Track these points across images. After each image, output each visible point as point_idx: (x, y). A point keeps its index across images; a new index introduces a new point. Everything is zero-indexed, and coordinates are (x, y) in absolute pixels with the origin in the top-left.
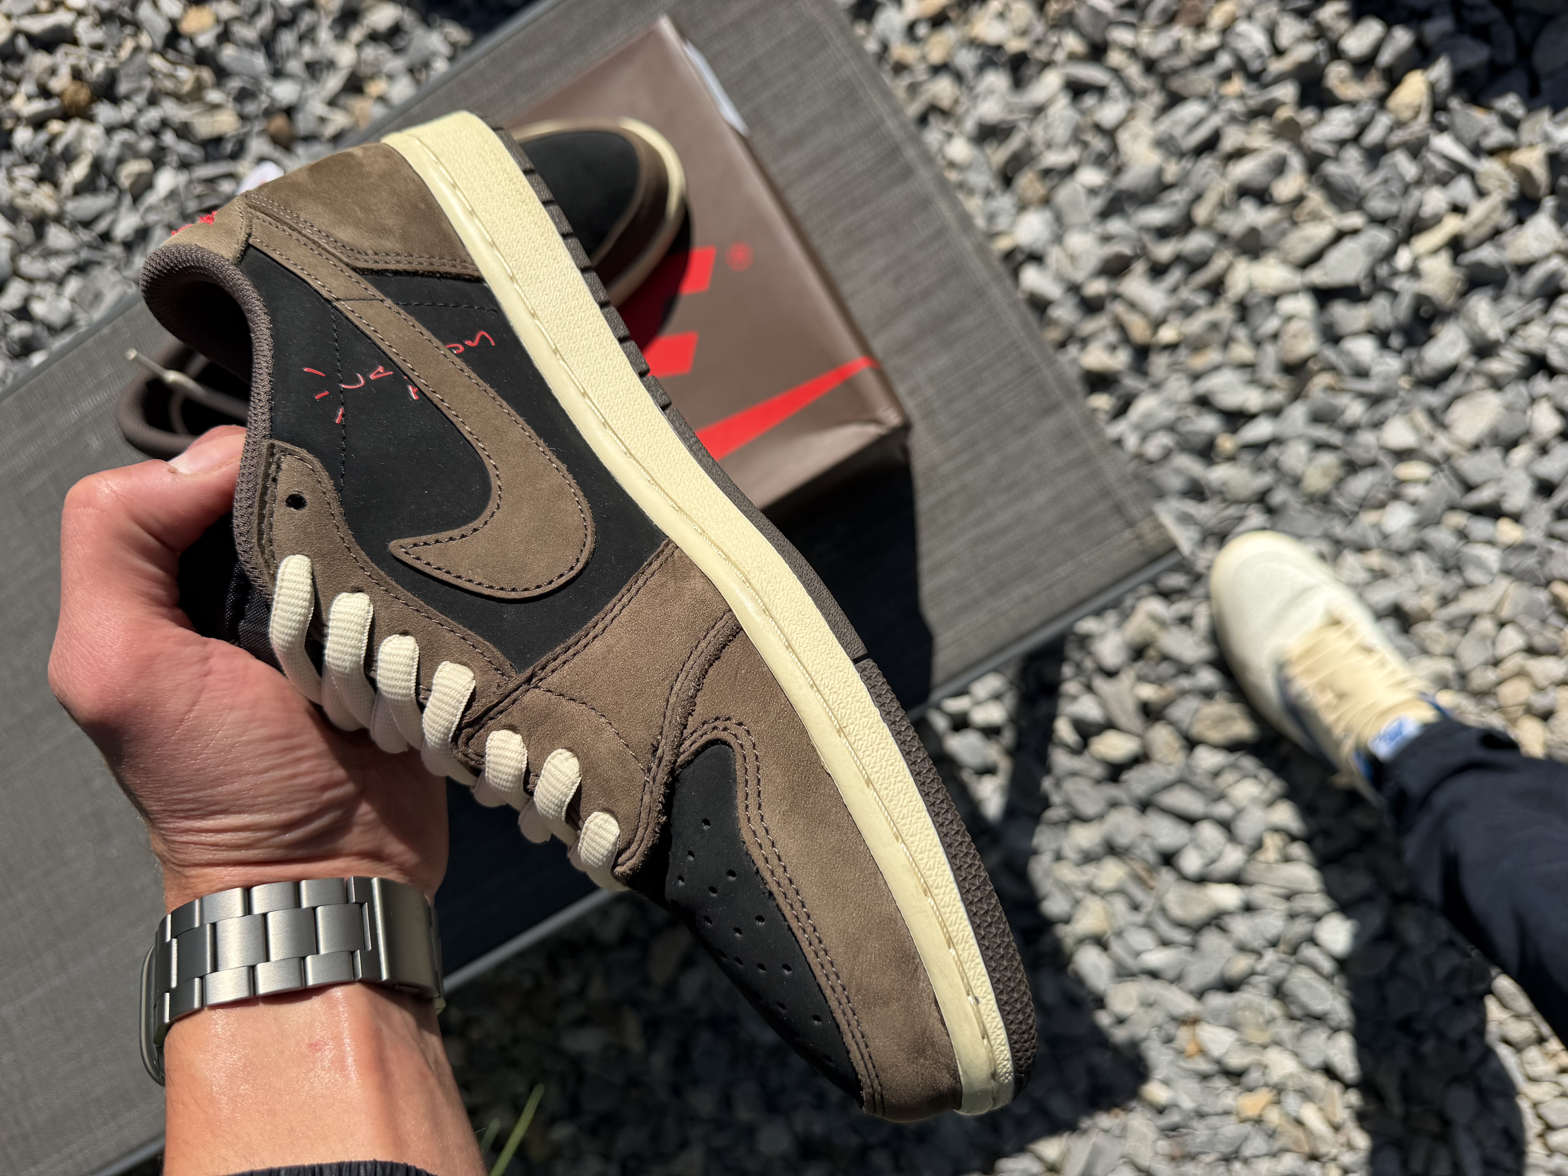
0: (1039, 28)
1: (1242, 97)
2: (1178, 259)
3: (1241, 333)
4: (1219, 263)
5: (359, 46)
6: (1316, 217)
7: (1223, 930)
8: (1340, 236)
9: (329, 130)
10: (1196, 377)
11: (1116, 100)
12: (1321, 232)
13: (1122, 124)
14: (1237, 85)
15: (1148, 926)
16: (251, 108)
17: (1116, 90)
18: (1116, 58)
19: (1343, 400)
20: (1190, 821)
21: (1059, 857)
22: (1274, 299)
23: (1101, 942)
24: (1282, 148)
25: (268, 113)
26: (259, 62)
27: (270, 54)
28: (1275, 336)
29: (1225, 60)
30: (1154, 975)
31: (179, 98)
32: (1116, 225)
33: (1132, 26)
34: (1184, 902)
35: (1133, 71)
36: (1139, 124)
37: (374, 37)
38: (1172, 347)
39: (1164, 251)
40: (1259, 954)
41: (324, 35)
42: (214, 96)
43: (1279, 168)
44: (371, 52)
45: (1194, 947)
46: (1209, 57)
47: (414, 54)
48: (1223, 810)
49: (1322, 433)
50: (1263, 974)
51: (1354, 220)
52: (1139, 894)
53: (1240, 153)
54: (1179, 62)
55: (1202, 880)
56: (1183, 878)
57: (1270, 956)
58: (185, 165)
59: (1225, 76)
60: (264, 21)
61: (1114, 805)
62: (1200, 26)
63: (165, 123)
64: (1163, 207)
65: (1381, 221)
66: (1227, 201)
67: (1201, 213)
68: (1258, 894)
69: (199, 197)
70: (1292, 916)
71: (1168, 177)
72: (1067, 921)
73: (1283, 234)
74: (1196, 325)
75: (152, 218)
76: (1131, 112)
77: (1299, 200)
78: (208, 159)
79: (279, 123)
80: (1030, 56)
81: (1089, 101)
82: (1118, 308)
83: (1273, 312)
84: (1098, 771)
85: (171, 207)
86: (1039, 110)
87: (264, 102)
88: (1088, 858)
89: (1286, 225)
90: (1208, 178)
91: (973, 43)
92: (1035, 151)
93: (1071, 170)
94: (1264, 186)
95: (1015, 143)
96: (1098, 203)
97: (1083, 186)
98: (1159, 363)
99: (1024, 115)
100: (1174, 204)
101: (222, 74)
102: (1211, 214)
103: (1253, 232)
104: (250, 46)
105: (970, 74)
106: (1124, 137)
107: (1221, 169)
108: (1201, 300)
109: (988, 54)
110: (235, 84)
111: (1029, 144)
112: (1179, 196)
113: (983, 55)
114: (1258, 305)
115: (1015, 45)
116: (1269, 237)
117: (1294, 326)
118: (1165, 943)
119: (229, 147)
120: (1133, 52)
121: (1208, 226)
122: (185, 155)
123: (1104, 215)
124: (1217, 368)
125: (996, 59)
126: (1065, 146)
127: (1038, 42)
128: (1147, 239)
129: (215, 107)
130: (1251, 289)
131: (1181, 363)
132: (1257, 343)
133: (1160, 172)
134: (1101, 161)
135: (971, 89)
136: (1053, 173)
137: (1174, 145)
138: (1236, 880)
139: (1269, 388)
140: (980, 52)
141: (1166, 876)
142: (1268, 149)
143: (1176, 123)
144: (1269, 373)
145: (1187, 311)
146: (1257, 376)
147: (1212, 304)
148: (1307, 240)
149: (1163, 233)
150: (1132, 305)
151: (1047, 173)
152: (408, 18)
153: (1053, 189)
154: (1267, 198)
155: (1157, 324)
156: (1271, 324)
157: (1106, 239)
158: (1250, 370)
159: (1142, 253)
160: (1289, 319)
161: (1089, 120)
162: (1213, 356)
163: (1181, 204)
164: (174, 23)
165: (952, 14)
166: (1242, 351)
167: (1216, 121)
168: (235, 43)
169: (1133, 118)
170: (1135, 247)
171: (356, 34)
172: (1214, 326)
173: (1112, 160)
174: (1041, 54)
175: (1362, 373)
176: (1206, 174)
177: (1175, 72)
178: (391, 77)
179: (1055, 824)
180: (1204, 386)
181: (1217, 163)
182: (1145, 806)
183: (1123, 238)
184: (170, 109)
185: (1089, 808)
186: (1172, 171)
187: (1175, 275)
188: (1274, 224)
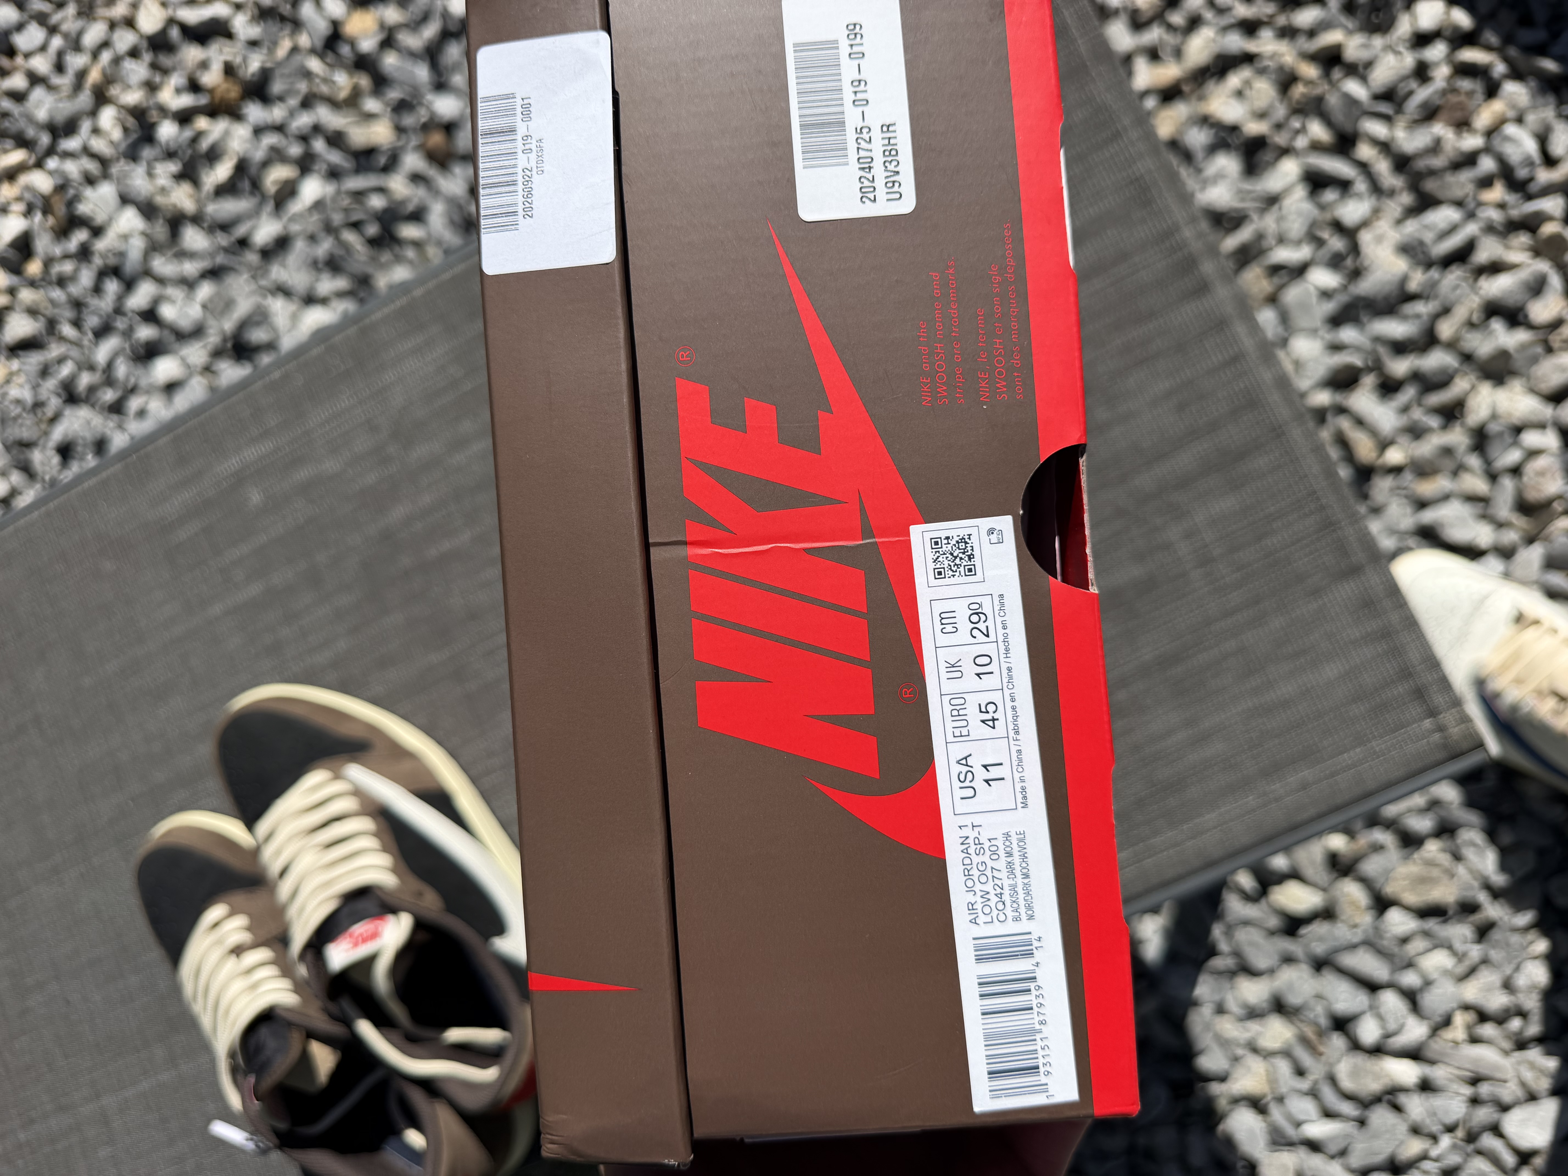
0: (1281, 111)
1: (1502, 206)
2: (1414, 377)
3: (1474, 461)
4: (1460, 385)
7: (1398, 1108)
10: (1422, 504)
11: (1359, 196)
13: (1365, 224)
14: (1497, 193)
15: (1313, 1093)
16: (408, 120)
17: (1361, 186)
18: (1365, 151)
20: (1372, 987)
21: (1220, 1010)
22: (1517, 430)
23: (1257, 1104)
24: (1543, 266)
25: (426, 128)
26: (422, 73)
27: (435, 66)
28: (1516, 471)
29: (1487, 164)
30: (1314, 1146)
31: (334, 104)
32: (1348, 334)
33: (1387, 119)
34: (1355, 1073)
35: (1383, 167)
36: (1384, 226)
38: (1396, 470)
39: (1400, 367)
40: (1434, 1138)
42: (371, 105)
43: (1537, 287)
45: (1362, 1122)
46: (1469, 160)
48: (1410, 979)
50: (1436, 1160)
52: (1306, 1058)
53: (1495, 268)
54: (1438, 162)
55: (1378, 1050)
56: (1356, 1046)
57: (1446, 1141)
58: (334, 174)
59: (1486, 182)
60: (431, 30)
61: (1288, 959)
62: (1463, 125)
63: (317, 129)
64: (1405, 318)
66: (1475, 319)
67: (1446, 329)
68: (1439, 1074)
69: (346, 211)
70: (1475, 1101)
71: (1413, 286)
72: (1223, 1078)
73: (1535, 360)
74: (1426, 448)
75: (294, 227)
76: (1376, 212)
77: (1557, 324)
78: (359, 170)
79: (436, 139)
80: (1268, 141)
81: (1330, 195)
82: (1345, 424)
83: (1516, 443)
84: (1274, 922)
85: (315, 217)
86: (1272, 201)
87: (423, 115)
88: (1253, 1014)
89: (1539, 350)
90: (1458, 292)
91: (1205, 121)
92: (1265, 244)
93: (1301, 270)
94: (1519, 304)
95: (1244, 235)
96: (1330, 307)
97: (1317, 288)
98: (1382, 487)
99: (1257, 205)
100: (1418, 316)
101: (380, 82)
102: (1457, 331)
103: (1503, 355)
104: (414, 56)
105: (1200, 155)
106: (1365, 238)
107: (1471, 281)
108: (1434, 422)
109: (1223, 134)
110: (394, 94)
111: (1260, 236)
112: (1422, 308)
113: (1216, 134)
114: (1500, 434)
115: (1254, 128)
116: (1519, 362)
117: (1541, 462)
118: (1329, 1114)
119: (381, 160)
120: (1384, 147)
121: (1452, 344)
122: (335, 165)
123: (1336, 321)
124: (1446, 497)
125: (1230, 141)
126: (1298, 243)
127: (1279, 126)
128: (1382, 351)
129: (371, 117)
130: (1494, 416)
131: (1405, 488)
132: (1493, 477)
133: (1404, 280)
134: (1336, 261)
135: (1199, 171)
136: (1283, 272)
137: (1423, 253)
138: (1414, 1054)
139: (1500, 525)
140: (1213, 131)
141: (1338, 1041)
142: (1529, 265)
143: (1426, 227)
144: (1504, 509)
145: (1416, 432)
146: (1491, 511)
147: (1445, 427)
148: (1563, 369)
149: (1400, 348)
150: (1360, 422)
151: (1276, 269)
153: (1281, 287)
154: (1520, 319)
155: (1384, 445)
156: (1513, 457)
157: (1336, 347)
158: (1482, 504)
159: (1377, 367)
160: (1533, 453)
161: (1328, 216)
162: (1440, 484)
163: (1425, 318)
164: (336, 26)
165: (1186, 88)
166: (1477, 484)
167: (1471, 229)
168: (398, 51)
169: (1378, 219)
170: (1366, 360)
172: (1447, 451)
173: (1349, 262)
174: (1281, 139)
176: (1456, 287)
177: (1432, 173)
179: (1219, 973)
180: (1428, 516)
181: (1468, 275)
182: (1320, 965)
183: (1357, 349)
184: (325, 115)
185: (1260, 962)
186: (1417, 280)
187: (1409, 393)
188: (1523, 347)
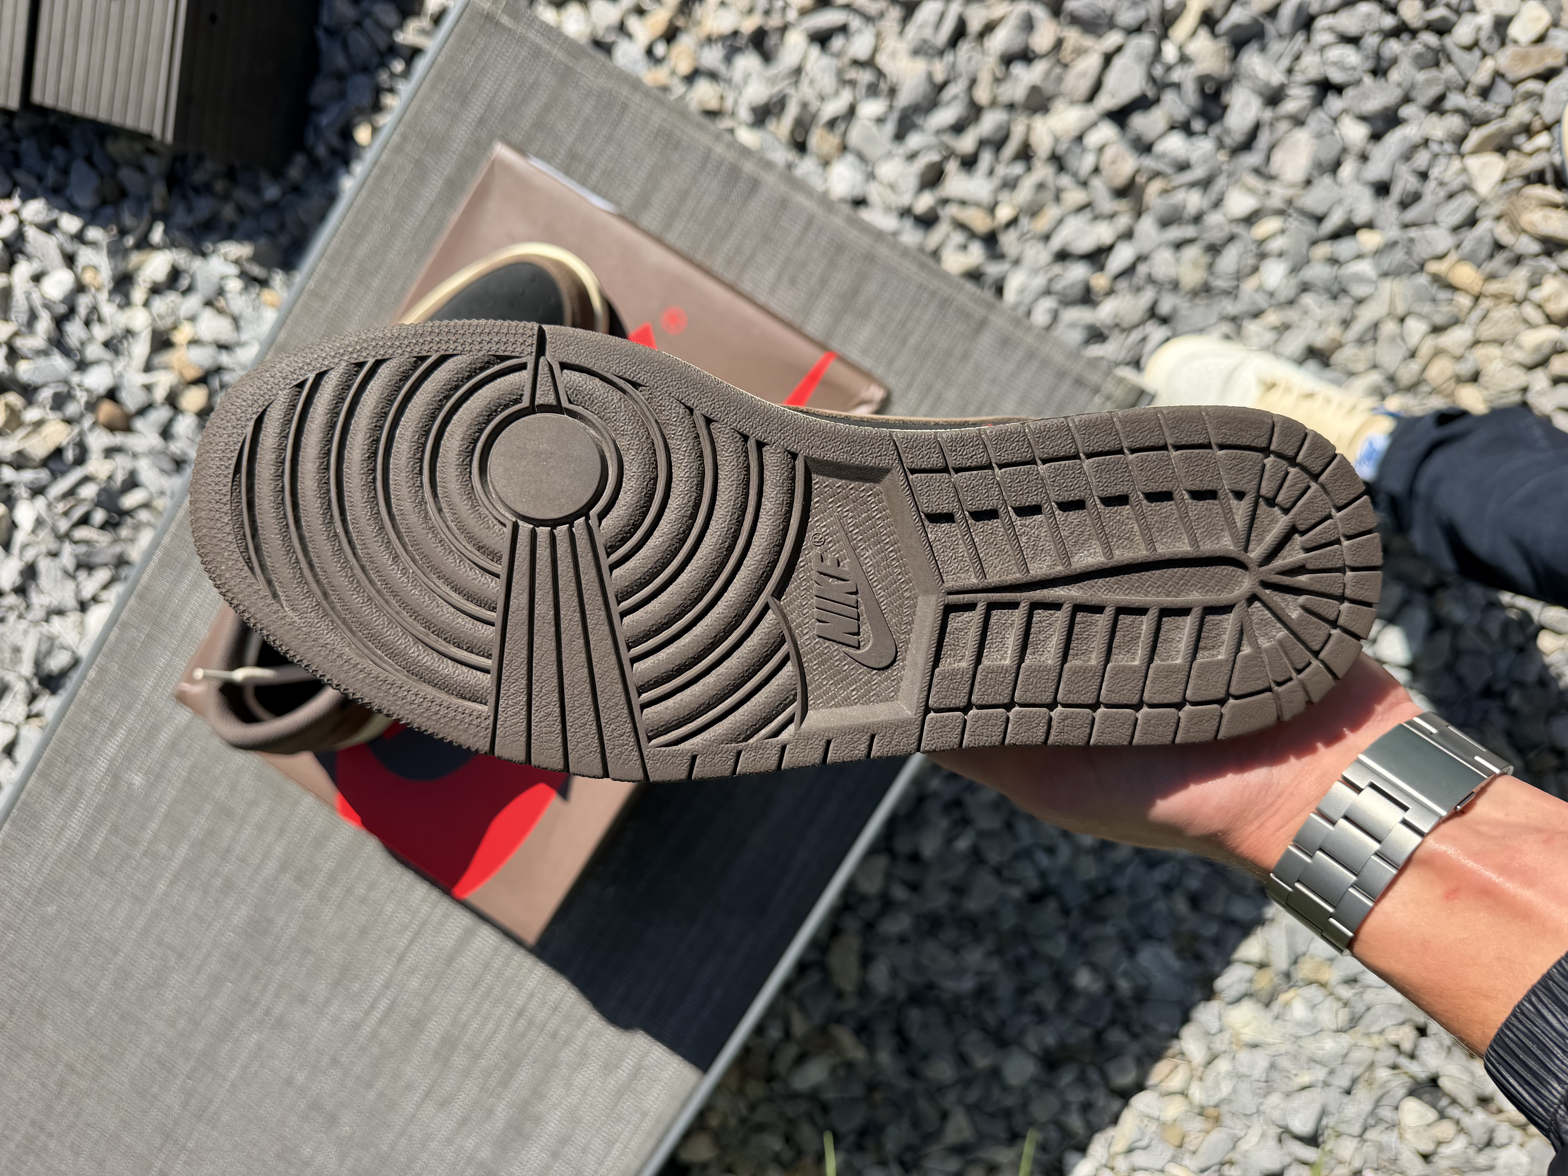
2: (982, 143)
3: (1065, 180)
4: (1018, 131)
5: (146, 304)
6: (1080, 52)
8: (1108, 59)
9: (160, 394)
10: (1047, 238)
11: (859, 31)
12: (1091, 63)
13: (875, 50)
16: (72, 409)
17: (855, 23)
19: (1179, 196)
22: (1079, 139)
24: (1022, 6)
25: (92, 406)
26: (60, 363)
27: (66, 352)
28: (1096, 170)
32: (914, 141)
36: (891, 42)
37: (156, 290)
38: (1013, 222)
39: (967, 143)
41: (108, 309)
42: (32, 415)
43: (1028, 24)
44: (160, 304)
47: (204, 289)
49: (1176, 233)
51: (1113, 39)
53: (989, 28)
58: (37, 491)
60: (44, 324)
64: (948, 104)
65: (1137, 29)
66: (999, 75)
67: (982, 95)
69: (66, 514)
71: (939, 77)
73: (1060, 79)
74: (1025, 192)
75: (29, 555)
76: (878, 35)
77: (1059, 44)
78: (55, 475)
79: (107, 409)
80: (766, 28)
81: (837, 43)
82: (952, 210)
83: (1084, 150)
85: (44, 534)
86: (798, 71)
87: (82, 397)
89: (1058, 70)
90: (973, 62)
91: (709, 40)
92: (813, 108)
93: (851, 112)
94: (1023, 46)
95: (792, 111)
96: (890, 128)
97: (870, 119)
98: (1009, 241)
99: (786, 82)
100: (955, 97)
101: (28, 392)
102: (991, 91)
103: (1034, 90)
104: (43, 353)
105: (722, 69)
106: (882, 60)
107: (979, 48)
108: (1018, 169)
109: (728, 43)
111: (804, 106)
112: (956, 89)
113: (724, 46)
114: (1069, 150)
115: (749, 25)
116: (1049, 88)
117: (1109, 154)
119: (70, 455)
121: (994, 103)
122: (32, 482)
123: (900, 136)
124: (1060, 221)
125: (738, 45)
126: (837, 93)
127: (767, 13)
128: (947, 138)
129: (38, 424)
130: (1057, 140)
131: (1028, 232)
132: (1084, 184)
133: (930, 76)
134: (873, 90)
135: (729, 81)
136: (839, 121)
137: (930, 47)
139: (1112, 216)
140: (720, 45)
142: (1011, 12)
143: (921, 26)
144: (1107, 204)
145: (1010, 184)
146: (1097, 211)
147: (1029, 169)
148: (1083, 75)
149: (958, 128)
150: (963, 203)
151: (832, 124)
152: (180, 257)
153: (845, 134)
154: (1031, 55)
155: (992, 209)
156: (1088, 162)
157: (912, 157)
158: (1088, 210)
159: (950, 154)
160: (1101, 149)
161: (846, 60)
162: (1052, 213)
163: (962, 95)
165: (680, 22)
166: (1075, 196)
167: (955, 9)
168: (24, 358)
169: (883, 40)
170: (940, 151)
171: (138, 294)
172: (1041, 186)
173: (883, 85)
174: (775, 21)
175: (1183, 166)
176: (970, 59)
178: (192, 319)
180: (1056, 243)
181: (973, 44)
183: (928, 148)
186: (939, 71)
187: (986, 158)
188: (1047, 74)
